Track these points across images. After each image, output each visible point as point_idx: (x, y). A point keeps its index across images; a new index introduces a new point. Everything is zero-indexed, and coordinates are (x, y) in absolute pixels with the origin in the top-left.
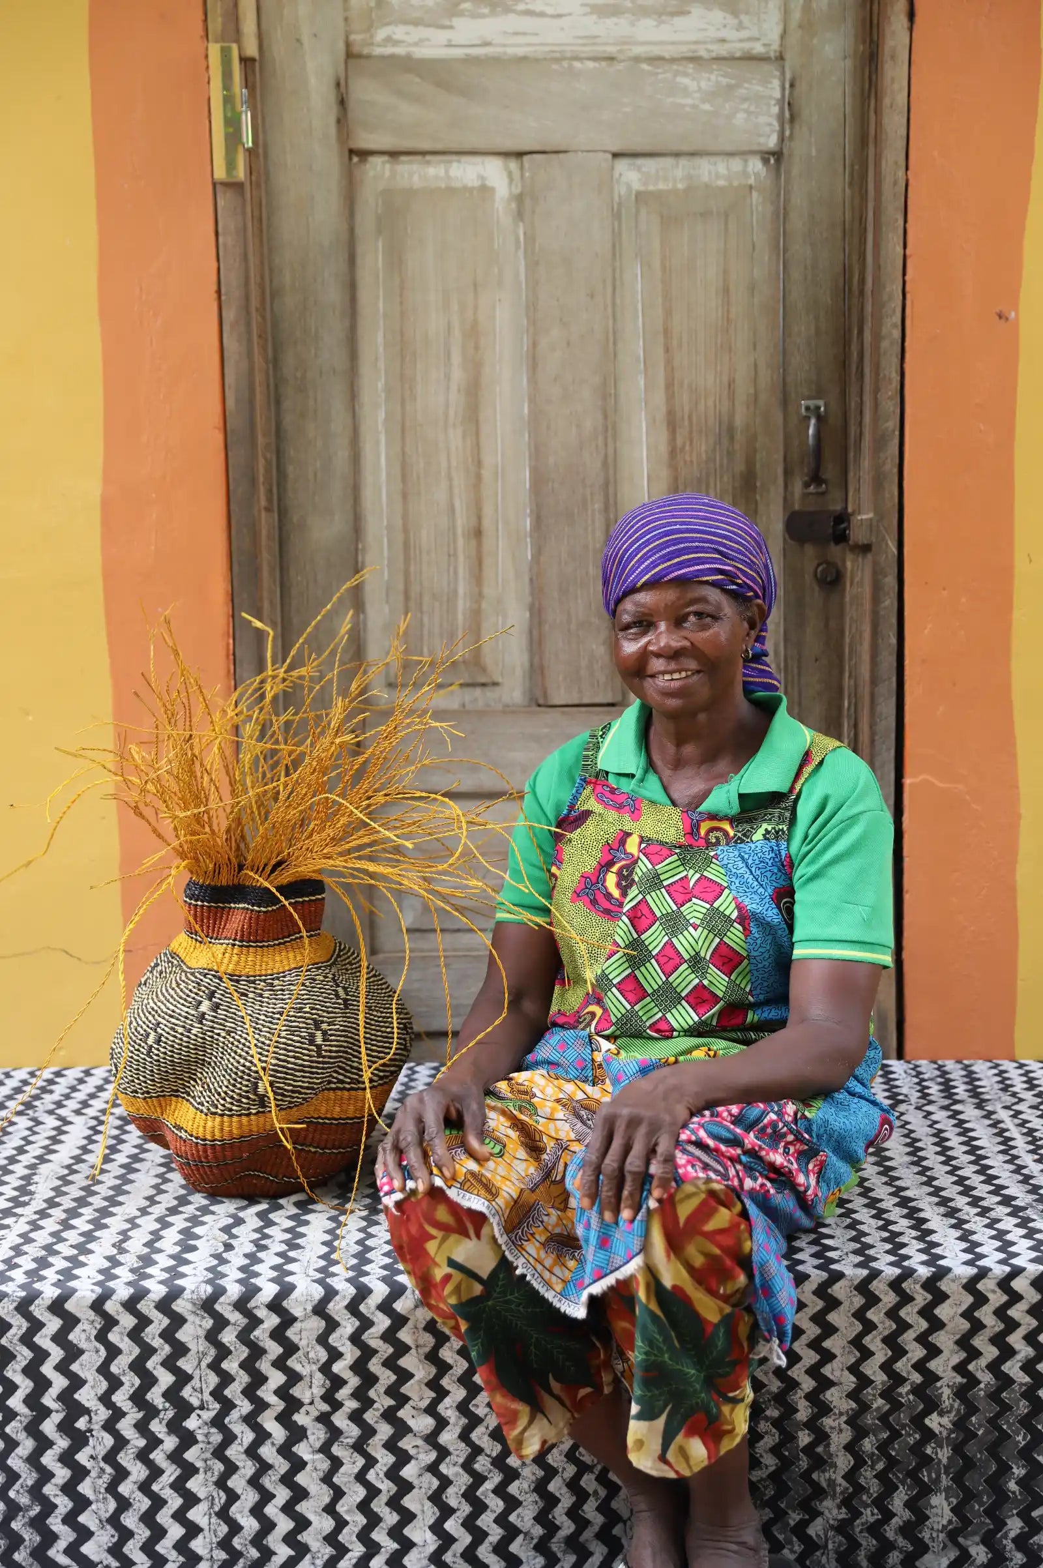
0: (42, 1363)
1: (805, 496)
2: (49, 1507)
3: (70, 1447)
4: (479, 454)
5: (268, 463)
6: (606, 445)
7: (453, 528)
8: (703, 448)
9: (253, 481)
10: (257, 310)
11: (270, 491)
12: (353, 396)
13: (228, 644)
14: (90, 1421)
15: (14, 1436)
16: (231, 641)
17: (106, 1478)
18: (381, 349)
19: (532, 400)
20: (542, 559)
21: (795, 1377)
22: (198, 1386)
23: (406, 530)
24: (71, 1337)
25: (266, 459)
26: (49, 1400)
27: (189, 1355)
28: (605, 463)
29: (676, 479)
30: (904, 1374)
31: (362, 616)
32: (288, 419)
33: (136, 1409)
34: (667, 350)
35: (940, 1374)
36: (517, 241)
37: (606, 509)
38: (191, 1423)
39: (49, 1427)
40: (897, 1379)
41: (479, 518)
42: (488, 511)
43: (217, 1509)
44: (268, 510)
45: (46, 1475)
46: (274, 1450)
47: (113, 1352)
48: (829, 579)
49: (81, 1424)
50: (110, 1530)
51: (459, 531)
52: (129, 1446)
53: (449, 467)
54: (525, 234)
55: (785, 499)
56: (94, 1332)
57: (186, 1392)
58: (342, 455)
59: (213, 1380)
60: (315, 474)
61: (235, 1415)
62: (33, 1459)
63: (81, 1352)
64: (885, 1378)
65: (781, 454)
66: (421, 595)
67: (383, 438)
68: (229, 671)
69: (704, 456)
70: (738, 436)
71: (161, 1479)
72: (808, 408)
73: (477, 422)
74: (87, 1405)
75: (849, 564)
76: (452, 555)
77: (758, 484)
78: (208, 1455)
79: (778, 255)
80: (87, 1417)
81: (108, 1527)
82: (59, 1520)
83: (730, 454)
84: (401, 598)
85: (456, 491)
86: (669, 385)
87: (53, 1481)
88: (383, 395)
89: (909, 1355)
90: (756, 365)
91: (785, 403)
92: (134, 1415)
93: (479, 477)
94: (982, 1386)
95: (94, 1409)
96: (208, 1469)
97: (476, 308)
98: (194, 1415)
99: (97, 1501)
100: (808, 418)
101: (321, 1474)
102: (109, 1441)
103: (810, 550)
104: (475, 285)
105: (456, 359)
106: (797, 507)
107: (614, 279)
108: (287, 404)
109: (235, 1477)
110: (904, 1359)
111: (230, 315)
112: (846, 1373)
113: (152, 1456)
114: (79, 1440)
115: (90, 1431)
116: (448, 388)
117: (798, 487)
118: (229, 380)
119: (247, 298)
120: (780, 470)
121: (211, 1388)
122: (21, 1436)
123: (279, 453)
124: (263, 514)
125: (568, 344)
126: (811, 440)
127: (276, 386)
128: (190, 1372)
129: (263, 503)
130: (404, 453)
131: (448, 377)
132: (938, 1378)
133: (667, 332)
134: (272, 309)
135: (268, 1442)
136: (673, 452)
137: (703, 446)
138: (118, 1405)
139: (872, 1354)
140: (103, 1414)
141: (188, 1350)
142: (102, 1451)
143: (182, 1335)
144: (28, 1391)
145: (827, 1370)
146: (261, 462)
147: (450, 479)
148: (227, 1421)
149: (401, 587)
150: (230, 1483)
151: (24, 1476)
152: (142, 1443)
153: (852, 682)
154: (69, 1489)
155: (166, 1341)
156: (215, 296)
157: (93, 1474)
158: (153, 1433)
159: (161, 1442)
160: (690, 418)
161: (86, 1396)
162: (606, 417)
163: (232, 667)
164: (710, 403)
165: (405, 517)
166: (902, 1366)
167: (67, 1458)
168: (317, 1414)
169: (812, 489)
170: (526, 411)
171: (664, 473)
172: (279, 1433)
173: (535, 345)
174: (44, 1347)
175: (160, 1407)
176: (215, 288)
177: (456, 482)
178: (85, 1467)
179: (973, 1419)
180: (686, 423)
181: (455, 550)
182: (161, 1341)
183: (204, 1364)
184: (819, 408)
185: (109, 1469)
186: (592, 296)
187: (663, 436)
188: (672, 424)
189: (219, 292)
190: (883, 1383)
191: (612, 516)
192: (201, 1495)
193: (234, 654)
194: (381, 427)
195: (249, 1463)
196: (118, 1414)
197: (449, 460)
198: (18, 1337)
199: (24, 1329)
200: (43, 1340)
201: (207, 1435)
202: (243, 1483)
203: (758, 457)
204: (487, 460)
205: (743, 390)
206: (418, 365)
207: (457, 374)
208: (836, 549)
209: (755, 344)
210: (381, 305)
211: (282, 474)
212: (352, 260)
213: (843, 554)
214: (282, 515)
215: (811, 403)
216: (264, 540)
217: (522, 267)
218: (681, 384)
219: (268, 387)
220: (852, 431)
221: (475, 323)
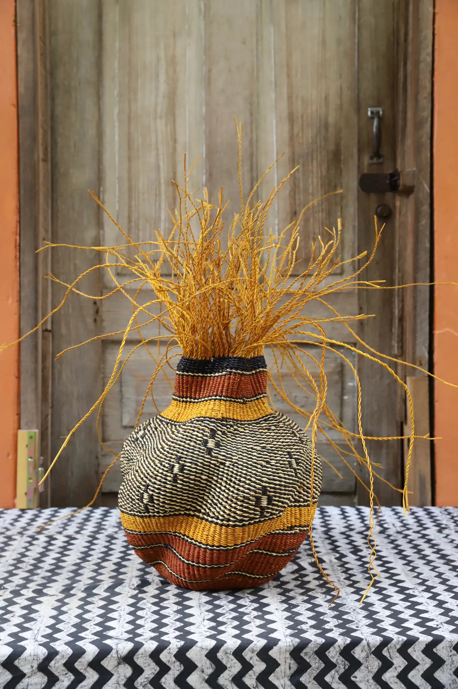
1: (370, 165)
4: (175, 134)
5: (45, 131)
6: (252, 132)
7: (158, 179)
8: (310, 135)
9: (34, 139)
10: (40, 38)
11: (46, 149)
12: (99, 97)
13: (16, 240)
16: (18, 238)
18: (117, 71)
19: (208, 104)
23: (130, 179)
25: (43, 128)
28: (251, 142)
29: (293, 153)
31: (101, 232)
32: (59, 110)
34: (289, 76)
36: (200, 10)
37: (251, 169)
41: (175, 173)
44: (45, 160)
48: (385, 215)
51: (162, 181)
53: (157, 142)
54: (205, 5)
55: (359, 167)
58: (92, 132)
60: (75, 144)
65: (356, 140)
66: (138, 219)
67: (117, 124)
68: (16, 257)
69: (310, 140)
70: (331, 130)
72: (372, 113)
73: (174, 115)
75: (398, 204)
76: (158, 195)
77: (342, 158)
79: (355, 23)
83: (326, 139)
84: (126, 221)
85: (161, 157)
86: (290, 97)
88: (118, 99)
90: (341, 88)
91: (359, 109)
93: (175, 149)
97: (174, 48)
100: (372, 118)
103: (373, 198)
104: (174, 35)
105: (162, 78)
106: (366, 171)
107: (257, 35)
108: (59, 101)
111: (22, 36)
116: (157, 95)
117: (366, 160)
118: (21, 75)
119: (33, 25)
120: (355, 151)
123: (53, 130)
124: (41, 164)
125: (230, 71)
126: (375, 130)
127: (52, 89)
129: (41, 156)
130: (129, 133)
131: (157, 88)
133: (289, 66)
134: (50, 43)
136: (292, 138)
137: (309, 134)
146: (41, 131)
147: (157, 149)
149: (126, 214)
153: (400, 274)
156: (13, 23)
160: (302, 117)
162: (251, 115)
163: (18, 254)
164: (314, 108)
165: (129, 171)
169: (375, 160)
170: (204, 110)
171: (287, 150)
173: (210, 71)
176: (13, 18)
177: (161, 151)
180: (300, 120)
181: (160, 192)
184: (378, 112)
187: (286, 128)
188: (291, 119)
189: (15, 21)
191: (255, 175)
193: (19, 246)
194: (116, 117)
197: (157, 138)
203: (342, 142)
204: (180, 138)
205: (334, 101)
206: (140, 81)
207: (163, 87)
208: (389, 195)
209: (340, 76)
210: (117, 45)
211: (54, 142)
212: (100, 17)
213: (394, 199)
214: (54, 166)
215: (375, 109)
216: (41, 179)
217: (203, 26)
218: (297, 96)
219: (46, 85)
220: (400, 123)
221: (174, 57)
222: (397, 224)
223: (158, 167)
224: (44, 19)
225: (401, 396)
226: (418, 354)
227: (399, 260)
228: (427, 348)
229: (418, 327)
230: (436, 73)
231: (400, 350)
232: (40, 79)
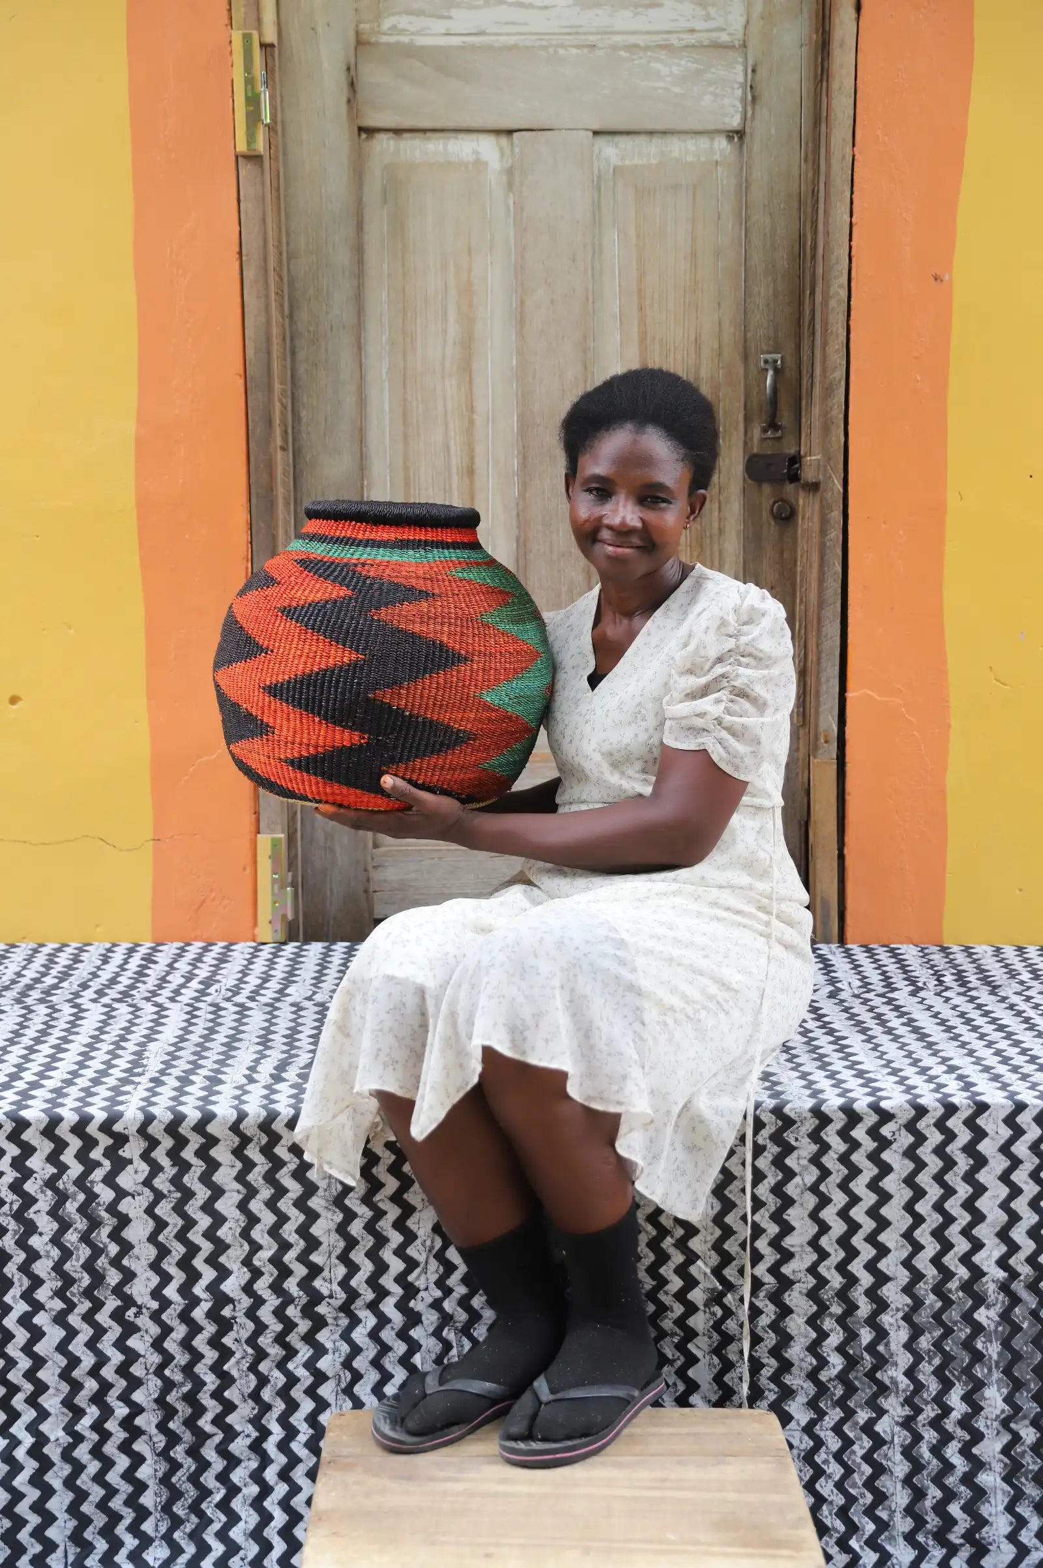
0: (193, 1257)
1: (763, 441)
2: (199, 1384)
3: (217, 1332)
4: (472, 400)
5: (284, 407)
7: (448, 468)
9: (270, 422)
10: (274, 269)
11: (286, 432)
12: (360, 346)
14: (234, 1310)
15: (169, 1322)
17: (249, 1359)
18: (386, 306)
19: (520, 353)
20: (527, 495)
21: (854, 1272)
22: (328, 1277)
23: (406, 469)
24: (219, 1233)
25: (281, 403)
26: (199, 1290)
27: (320, 1249)
30: (953, 1268)
32: (302, 369)
33: (274, 1297)
34: (641, 309)
35: (985, 1269)
36: (508, 210)
38: (322, 1309)
39: (198, 1314)
40: (947, 1274)
41: (472, 458)
42: (479, 451)
43: (343, 1385)
44: (283, 449)
45: (197, 1357)
46: (393, 1333)
47: (256, 1247)
48: (783, 515)
49: (227, 1312)
50: (251, 1403)
51: (454, 470)
52: (268, 1331)
53: (445, 412)
54: (514, 203)
55: (745, 443)
56: (239, 1230)
57: (317, 1283)
58: (349, 401)
59: (341, 1271)
60: (326, 420)
61: (359, 1303)
62: (186, 1344)
63: (228, 1247)
64: (935, 1272)
65: (742, 402)
67: (386, 386)
71: (295, 1359)
72: (766, 362)
73: (470, 373)
74: (231, 1295)
75: (801, 502)
78: (337, 1336)
79: (741, 223)
80: (231, 1306)
81: (250, 1401)
82: (208, 1395)
85: (452, 434)
86: (643, 338)
87: (203, 1361)
88: (387, 348)
89: (955, 1249)
90: (720, 323)
91: (745, 357)
92: (273, 1301)
93: (471, 422)
94: (1022, 1277)
95: (237, 1298)
96: (336, 1350)
97: (470, 272)
98: (324, 1303)
99: (241, 1378)
100: (767, 370)
101: (434, 1356)
102: (251, 1326)
103: (767, 489)
104: (469, 250)
105: (452, 316)
106: (755, 451)
107: (593, 244)
108: (301, 355)
109: (358, 1358)
110: (952, 1252)
111: (249, 274)
112: (901, 1267)
113: (287, 1339)
114: (225, 1326)
115: (234, 1318)
116: (445, 341)
117: (756, 433)
118: (250, 331)
119: (265, 259)
120: (741, 418)
121: (339, 1278)
122: (175, 1323)
123: (294, 399)
124: (280, 455)
125: (552, 301)
126: (768, 390)
127: (292, 339)
128: (321, 1264)
129: (279, 443)
130: (405, 400)
131: (445, 332)
132: (984, 1274)
133: (640, 292)
134: (288, 270)
135: (389, 1326)
138: (259, 1293)
139: (923, 1247)
140: (246, 1302)
141: (320, 1243)
142: (245, 1335)
143: (316, 1230)
144: (181, 1281)
145: (882, 1265)
146: (277, 405)
147: (446, 423)
148: (352, 1307)
150: (355, 1364)
151: (178, 1357)
152: (279, 1327)
153: (803, 607)
154: (216, 1368)
155: (301, 1236)
156: (237, 256)
157: (238, 1355)
158: (288, 1318)
159: (296, 1325)
161: (231, 1286)
162: (585, 368)
164: (679, 357)
165: (405, 456)
166: (950, 1260)
167: (215, 1342)
168: (430, 1300)
169: (769, 434)
170: (514, 362)
172: (397, 1318)
173: (522, 303)
174: (197, 1242)
175: (295, 1295)
176: (237, 249)
177: (451, 426)
178: (230, 1349)
179: (1017, 1309)
181: (451, 488)
182: (297, 1236)
183: (334, 1256)
184: (776, 361)
185: (250, 1351)
186: (574, 260)
189: (240, 253)
190: (934, 1277)
192: (330, 1374)
194: (384, 376)
195: (372, 1345)
196: (259, 1302)
197: (445, 406)
198: (173, 1234)
199: (179, 1227)
200: (195, 1236)
201: (336, 1319)
202: (367, 1364)
203: (722, 405)
204: (480, 406)
205: (708, 345)
206: (419, 320)
207: (453, 329)
208: (790, 488)
209: (719, 304)
210: (385, 266)
211: (296, 417)
212: (360, 226)
213: (797, 492)
214: (297, 454)
215: (769, 357)
216: (279, 476)
217: (512, 234)
218: (653, 339)
219: (284, 339)
220: (805, 381)
221: (470, 284)
222: (799, 532)
223: (448, 449)
224: (280, 242)
225: (803, 783)
226: (823, 725)
227: (802, 586)
228: (836, 718)
229: (824, 688)
230: (852, 313)
231: (801, 719)
232: (275, 330)
